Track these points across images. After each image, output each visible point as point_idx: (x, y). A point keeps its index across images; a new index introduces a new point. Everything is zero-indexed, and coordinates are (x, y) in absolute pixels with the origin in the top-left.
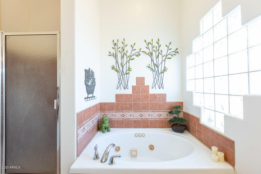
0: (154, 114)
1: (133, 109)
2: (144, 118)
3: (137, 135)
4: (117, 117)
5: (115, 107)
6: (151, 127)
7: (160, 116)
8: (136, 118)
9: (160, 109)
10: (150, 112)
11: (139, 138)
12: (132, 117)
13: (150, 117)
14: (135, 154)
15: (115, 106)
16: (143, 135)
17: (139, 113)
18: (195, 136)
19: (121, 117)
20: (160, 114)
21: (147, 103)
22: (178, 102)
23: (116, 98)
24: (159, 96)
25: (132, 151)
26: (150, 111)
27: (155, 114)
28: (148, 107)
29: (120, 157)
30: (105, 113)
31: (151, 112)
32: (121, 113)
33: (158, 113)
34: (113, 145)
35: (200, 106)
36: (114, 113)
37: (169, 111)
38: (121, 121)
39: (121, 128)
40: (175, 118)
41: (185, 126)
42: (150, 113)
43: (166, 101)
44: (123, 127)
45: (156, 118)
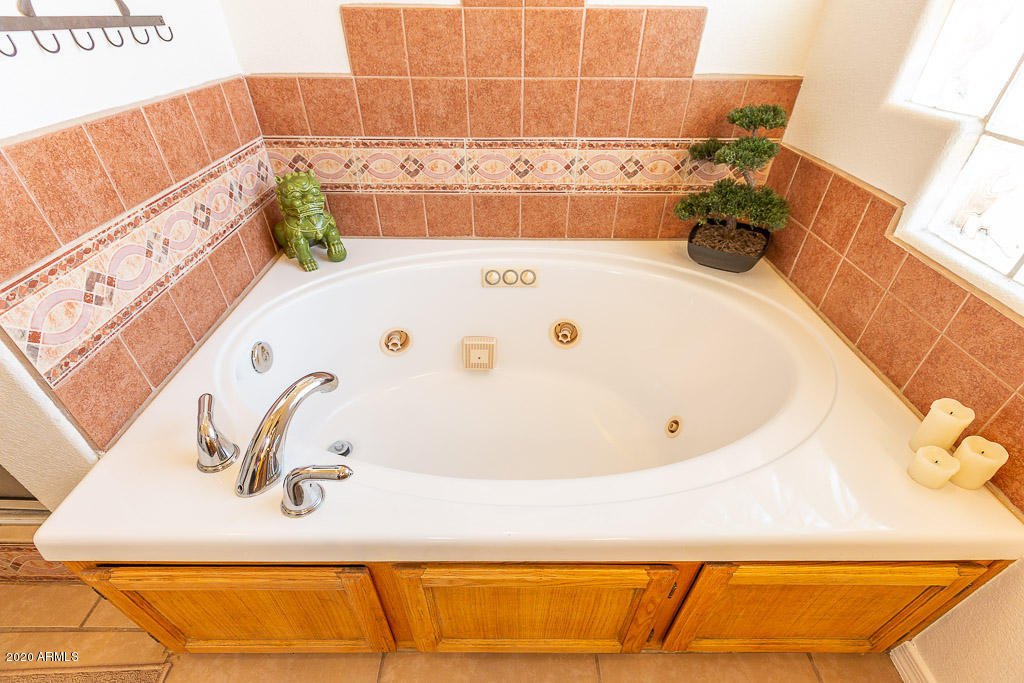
0: (599, 158)
1: (473, 126)
2: (537, 185)
3: (495, 277)
4: (379, 176)
5: (353, 110)
6: (576, 234)
7: (635, 172)
8: (488, 182)
9: (641, 127)
10: (574, 146)
11: (502, 291)
12: (464, 178)
13: (574, 179)
14: (485, 360)
15: (349, 101)
16: (524, 279)
17: (511, 153)
18: (814, 300)
19: (400, 179)
20: (636, 163)
21: (564, 85)
22: (771, 82)
23: (351, 44)
24: (653, 31)
25: (466, 349)
26: (580, 140)
27: (602, 163)
28: (570, 112)
29: (345, 477)
30: (300, 151)
31: (583, 146)
32: (400, 154)
33: (622, 155)
34: (322, 380)
35: (957, 118)
36: (355, 152)
37: (693, 141)
38: (405, 197)
39: (406, 235)
40: (724, 188)
41: (766, 233)
42: (575, 153)
43: (693, 68)
44: (419, 234)
45: (610, 183)
